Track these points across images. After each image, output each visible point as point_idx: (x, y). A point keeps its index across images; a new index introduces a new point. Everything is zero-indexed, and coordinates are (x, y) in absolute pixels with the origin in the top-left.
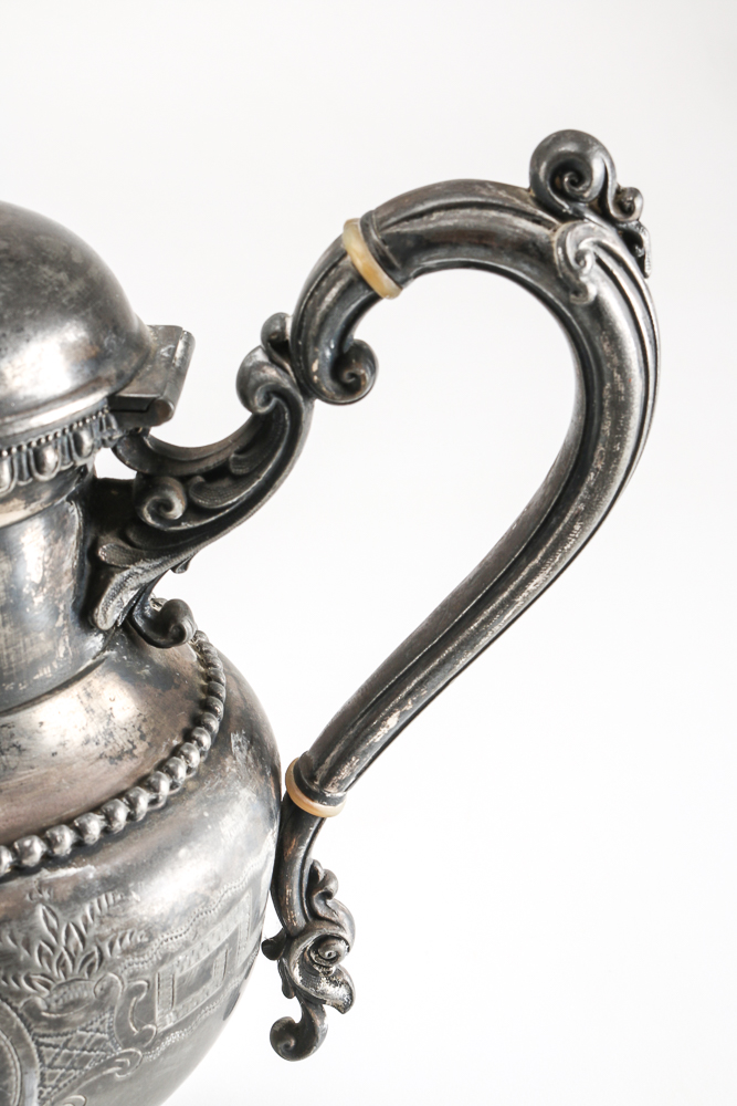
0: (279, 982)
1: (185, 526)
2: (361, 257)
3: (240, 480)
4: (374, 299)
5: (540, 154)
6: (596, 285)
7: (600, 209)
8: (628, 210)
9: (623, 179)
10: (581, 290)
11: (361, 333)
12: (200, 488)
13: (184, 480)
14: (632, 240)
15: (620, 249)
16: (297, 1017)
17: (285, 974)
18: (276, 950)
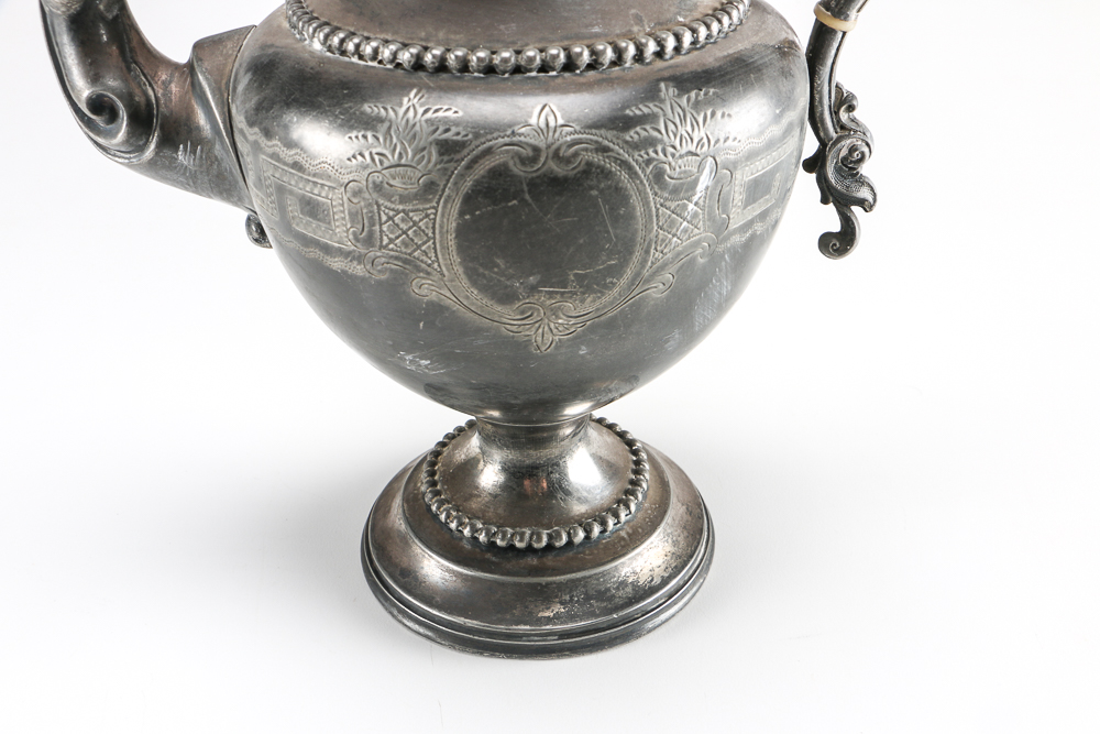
0: (817, 193)
16: (836, 227)
17: (823, 182)
18: (814, 164)
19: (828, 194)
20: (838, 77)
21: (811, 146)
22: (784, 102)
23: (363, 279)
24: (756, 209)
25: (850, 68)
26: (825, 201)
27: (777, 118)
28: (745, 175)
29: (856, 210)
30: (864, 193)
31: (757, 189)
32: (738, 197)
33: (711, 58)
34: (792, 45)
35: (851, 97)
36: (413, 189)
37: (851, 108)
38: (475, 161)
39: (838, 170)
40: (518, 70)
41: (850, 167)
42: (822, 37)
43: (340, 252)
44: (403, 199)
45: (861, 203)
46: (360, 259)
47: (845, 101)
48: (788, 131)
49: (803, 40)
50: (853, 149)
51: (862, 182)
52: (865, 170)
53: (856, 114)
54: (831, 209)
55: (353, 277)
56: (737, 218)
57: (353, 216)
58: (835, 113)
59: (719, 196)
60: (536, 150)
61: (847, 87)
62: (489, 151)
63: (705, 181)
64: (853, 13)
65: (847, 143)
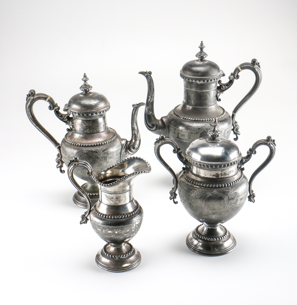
0: (233, 133)
1: (224, 89)
2: (239, 68)
3: (228, 86)
4: (240, 71)
5: (252, 60)
6: (256, 69)
7: (257, 64)
8: (259, 64)
9: (258, 62)
10: (256, 70)
11: (238, 74)
12: (226, 86)
13: (224, 86)
14: (259, 66)
15: (258, 67)
16: (236, 137)
17: (234, 132)
18: (233, 130)
19: (235, 133)
20: (235, 120)
21: (232, 127)
22: (230, 123)
23: (188, 143)
24: (228, 135)
25: (236, 118)
26: (234, 134)
27: (228, 126)
28: (227, 131)
29: (238, 135)
30: (239, 133)
31: (228, 132)
32: (226, 133)
33: (223, 119)
34: (230, 116)
35: (237, 122)
36: (195, 133)
37: (237, 123)
38: (202, 130)
39: (236, 130)
40: (202, 121)
41: (237, 130)
42: (233, 116)
43: (186, 140)
44: (194, 134)
45: (239, 134)
46: (188, 140)
47: (236, 122)
48: (231, 126)
49: (231, 116)
50: (237, 128)
51: (238, 132)
52: (239, 130)
53: (237, 124)
54: (235, 135)
55: (187, 142)
56: (226, 135)
57: (188, 136)
58: (235, 124)
59: (224, 133)
60: (208, 129)
61: (236, 121)
62: (203, 129)
63: (223, 131)
64: (237, 113)
65: (236, 127)
